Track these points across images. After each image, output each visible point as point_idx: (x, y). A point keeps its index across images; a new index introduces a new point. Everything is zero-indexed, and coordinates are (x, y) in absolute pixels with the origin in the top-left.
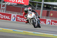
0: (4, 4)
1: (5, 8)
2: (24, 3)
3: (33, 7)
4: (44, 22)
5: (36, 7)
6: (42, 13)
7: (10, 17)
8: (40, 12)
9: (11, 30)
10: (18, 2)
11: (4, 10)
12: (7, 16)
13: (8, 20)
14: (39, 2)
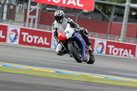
0: (33, 7)
1: (36, 17)
2: (82, 5)
3: (104, 16)
4: (130, 51)
5: (112, 17)
6: (126, 30)
7: (49, 41)
8: (121, 28)
9: (52, 70)
10: (68, 3)
11: (34, 22)
12: (41, 38)
14: (120, 4)
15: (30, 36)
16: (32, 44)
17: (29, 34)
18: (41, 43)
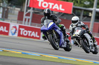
1: (30, 17)
2: (63, 10)
11: (28, 21)
13: (36, 38)
15: (26, 31)
16: (27, 36)
17: (25, 30)
18: (33, 36)
